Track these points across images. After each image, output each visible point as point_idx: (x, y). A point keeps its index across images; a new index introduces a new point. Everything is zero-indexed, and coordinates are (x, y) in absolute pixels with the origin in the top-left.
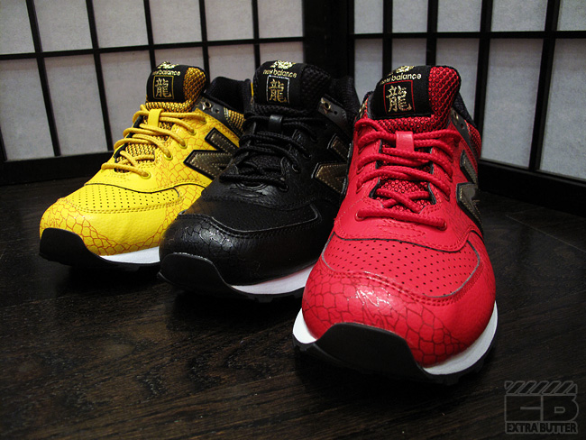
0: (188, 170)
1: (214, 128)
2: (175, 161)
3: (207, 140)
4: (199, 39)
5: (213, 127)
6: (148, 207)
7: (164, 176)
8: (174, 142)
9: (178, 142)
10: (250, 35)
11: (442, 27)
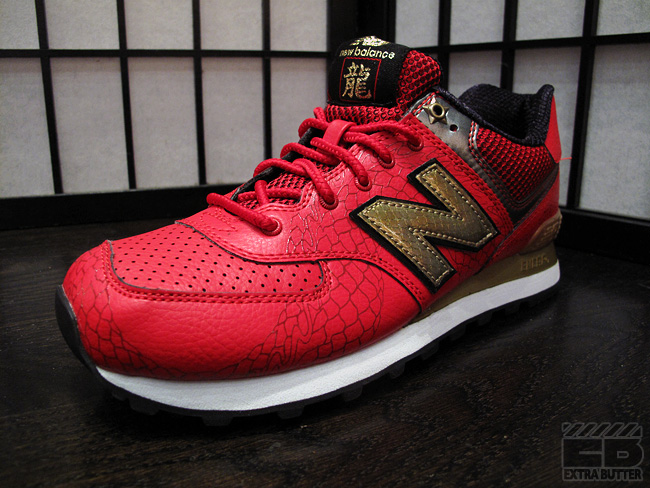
4: (189, 45)
10: (258, 46)
11: (523, 35)
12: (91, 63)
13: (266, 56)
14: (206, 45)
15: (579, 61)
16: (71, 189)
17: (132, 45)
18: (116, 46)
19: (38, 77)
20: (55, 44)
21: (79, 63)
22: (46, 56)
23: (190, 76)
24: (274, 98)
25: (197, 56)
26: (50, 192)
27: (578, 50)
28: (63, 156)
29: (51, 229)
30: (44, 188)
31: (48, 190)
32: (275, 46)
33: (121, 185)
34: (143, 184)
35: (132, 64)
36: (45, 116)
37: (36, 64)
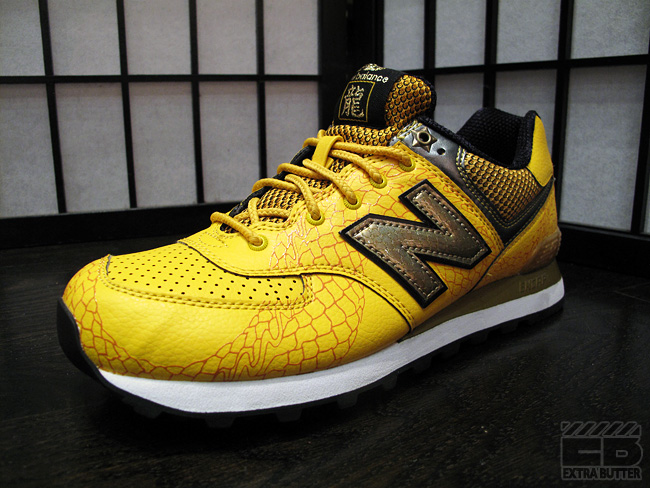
0: (345, 248)
1: (426, 181)
2: (325, 227)
3: (405, 199)
4: (187, 70)
5: (424, 177)
6: (222, 302)
7: (291, 252)
8: (337, 195)
9: (344, 196)
10: (253, 70)
11: (503, 58)
12: (94, 88)
13: (261, 80)
14: (203, 70)
15: (555, 83)
16: (73, 208)
17: (133, 70)
18: (117, 72)
19: (43, 103)
20: (60, 70)
21: (82, 88)
22: (50, 82)
23: (188, 100)
24: (269, 119)
25: (195, 80)
26: (55, 211)
27: (554, 72)
28: (67, 177)
30: (48, 208)
31: (52, 210)
32: (270, 70)
33: (122, 204)
34: (144, 203)
35: (133, 88)
36: (50, 140)
37: (42, 90)
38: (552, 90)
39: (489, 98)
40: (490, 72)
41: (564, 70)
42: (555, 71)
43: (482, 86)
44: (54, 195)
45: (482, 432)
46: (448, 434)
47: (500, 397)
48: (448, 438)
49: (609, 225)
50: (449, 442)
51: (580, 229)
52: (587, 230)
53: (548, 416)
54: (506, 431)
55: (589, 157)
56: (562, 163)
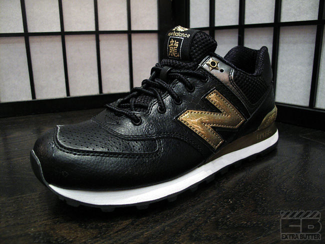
10: (126, 28)
11: (248, 21)
12: (48, 38)
14: (101, 29)
15: (273, 34)
16: (39, 97)
17: (67, 29)
18: (59, 30)
19: (23, 46)
20: (31, 30)
21: (42, 38)
22: (27, 36)
23: (94, 43)
25: (97, 34)
26: (30, 99)
29: (31, 116)
30: (27, 97)
31: (29, 98)
32: (134, 28)
33: (63, 95)
34: (73, 94)
35: (67, 38)
36: (27, 63)
37: (22, 39)
38: (272, 37)
39: (241, 41)
40: (241, 28)
41: (277, 27)
42: (273, 28)
43: (237, 35)
44: (30, 91)
45: (230, 202)
46: (213, 203)
47: (239, 186)
48: (213, 205)
49: (299, 104)
50: (214, 207)
51: (285, 105)
52: (288, 106)
53: (261, 195)
54: (240, 202)
55: (289, 70)
56: (276, 73)
